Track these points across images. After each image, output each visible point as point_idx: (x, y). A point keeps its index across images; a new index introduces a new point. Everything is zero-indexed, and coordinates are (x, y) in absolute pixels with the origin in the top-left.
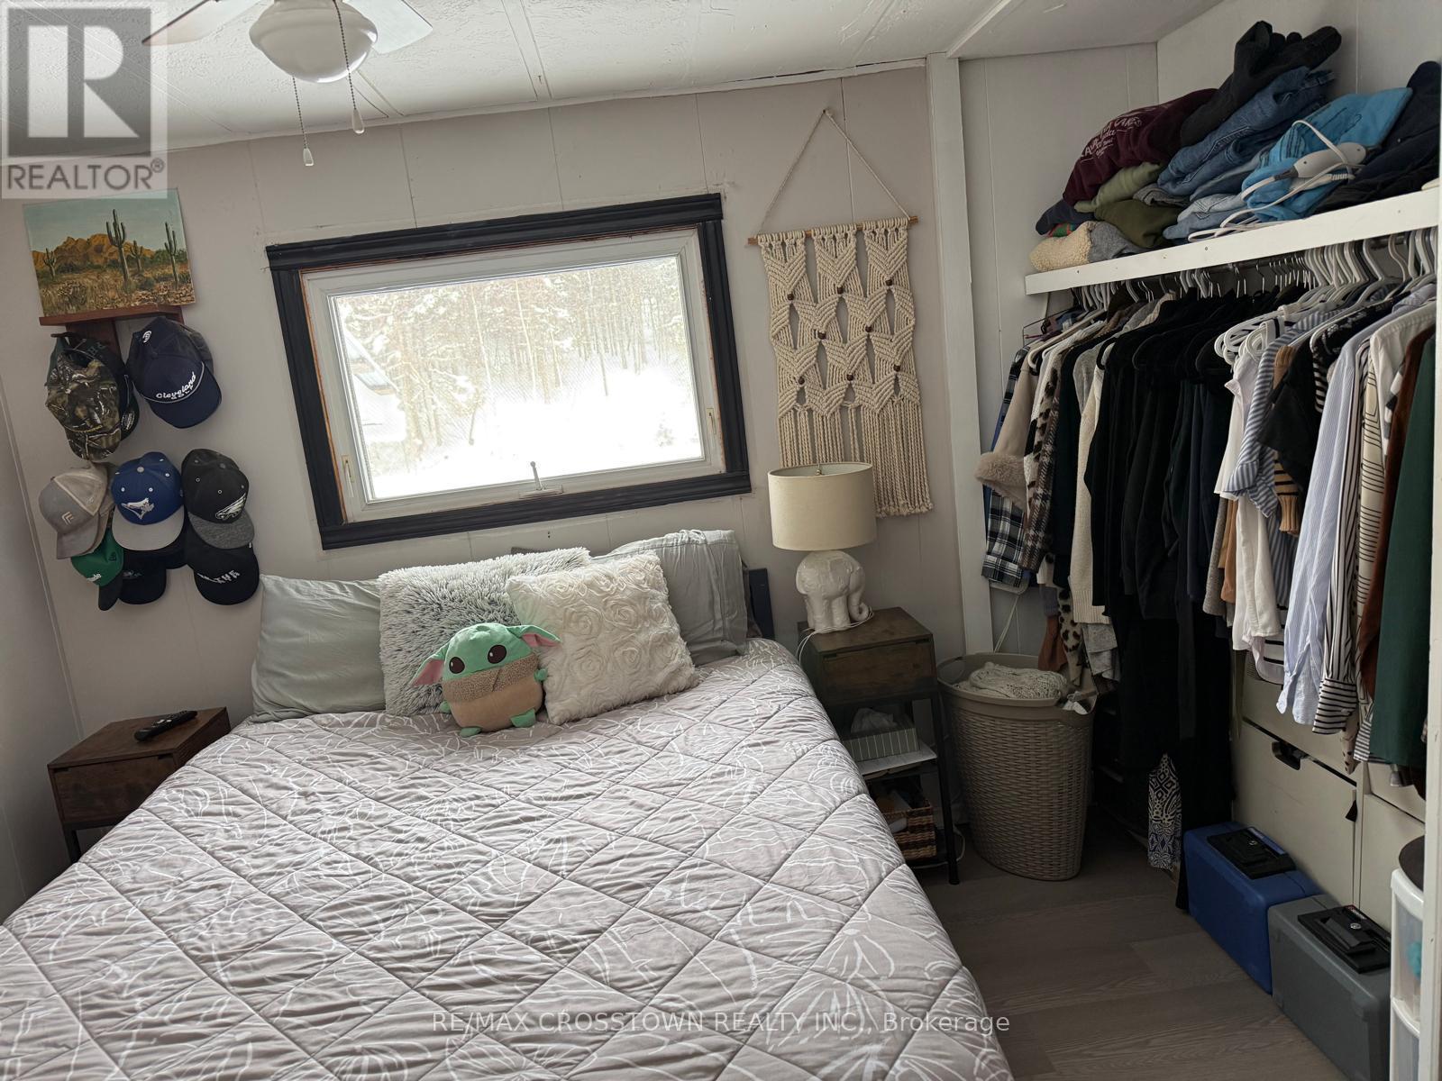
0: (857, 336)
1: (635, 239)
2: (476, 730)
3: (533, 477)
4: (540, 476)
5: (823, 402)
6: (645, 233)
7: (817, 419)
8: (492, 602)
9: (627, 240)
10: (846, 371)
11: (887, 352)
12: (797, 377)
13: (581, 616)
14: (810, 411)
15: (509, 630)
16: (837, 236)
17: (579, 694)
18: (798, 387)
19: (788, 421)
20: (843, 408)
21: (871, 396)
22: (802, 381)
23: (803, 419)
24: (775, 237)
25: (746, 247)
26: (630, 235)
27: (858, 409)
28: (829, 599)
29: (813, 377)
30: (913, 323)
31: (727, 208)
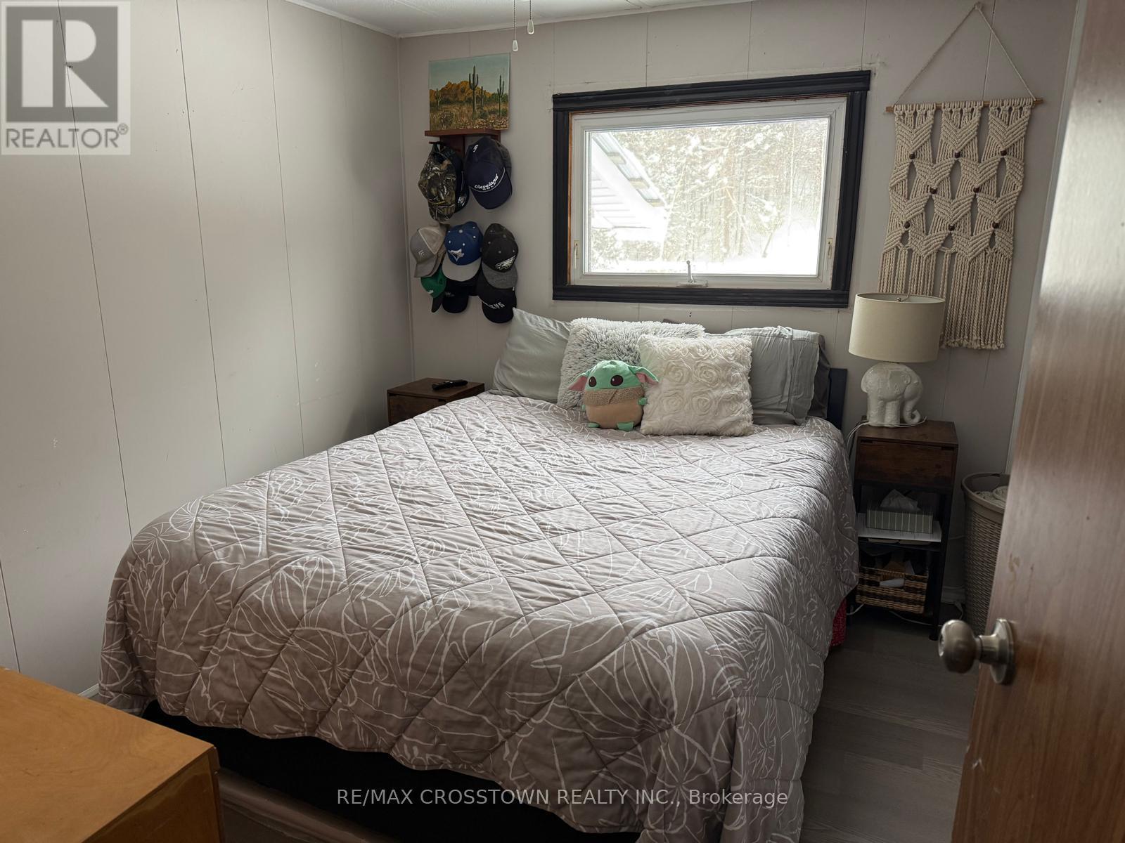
0: (964, 195)
1: (798, 102)
2: (595, 425)
3: (687, 272)
4: (692, 272)
5: (922, 245)
6: (807, 98)
7: (915, 259)
8: (629, 349)
9: (793, 102)
10: (948, 221)
11: (989, 210)
12: (904, 221)
13: (678, 369)
14: (911, 251)
15: (629, 368)
16: (965, 110)
17: (661, 419)
18: (903, 230)
19: (891, 256)
20: (939, 253)
21: (966, 246)
22: (908, 225)
23: (903, 256)
24: (909, 107)
25: (884, 114)
26: (795, 99)
27: (953, 255)
28: (885, 401)
29: (919, 224)
30: (1019, 189)
31: (875, 83)
